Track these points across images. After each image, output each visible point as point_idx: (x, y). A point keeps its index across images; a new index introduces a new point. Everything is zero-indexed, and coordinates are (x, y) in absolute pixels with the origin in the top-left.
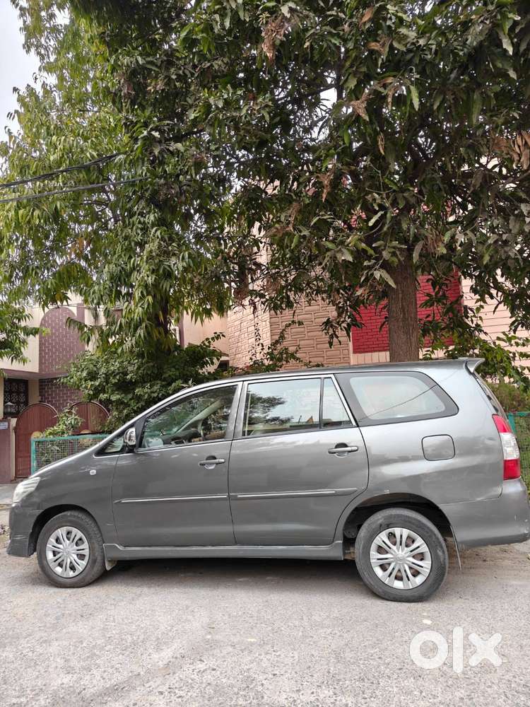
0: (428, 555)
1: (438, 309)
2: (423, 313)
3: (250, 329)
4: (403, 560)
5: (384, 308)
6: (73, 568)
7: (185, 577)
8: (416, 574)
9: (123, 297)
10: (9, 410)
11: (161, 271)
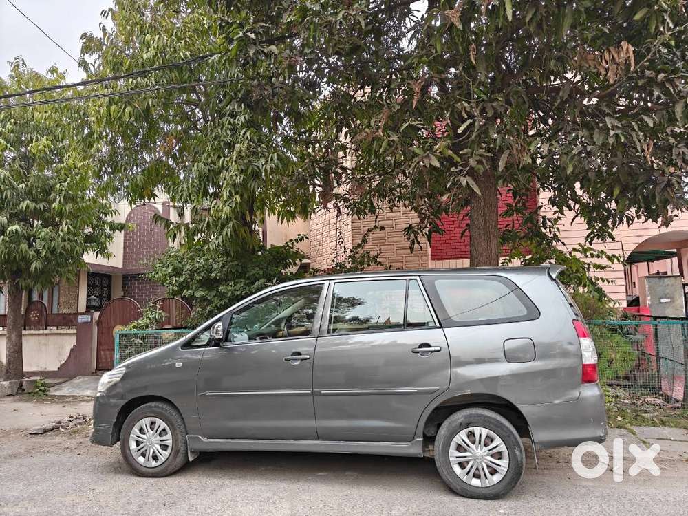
0: (506, 454)
1: (517, 219)
2: (503, 222)
3: (332, 233)
4: (481, 458)
5: (466, 215)
6: (155, 458)
7: (266, 470)
8: (493, 472)
9: (211, 196)
10: (92, 303)
11: (250, 171)
